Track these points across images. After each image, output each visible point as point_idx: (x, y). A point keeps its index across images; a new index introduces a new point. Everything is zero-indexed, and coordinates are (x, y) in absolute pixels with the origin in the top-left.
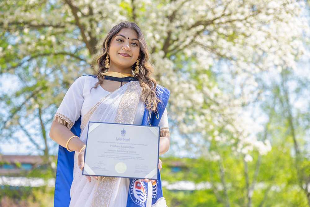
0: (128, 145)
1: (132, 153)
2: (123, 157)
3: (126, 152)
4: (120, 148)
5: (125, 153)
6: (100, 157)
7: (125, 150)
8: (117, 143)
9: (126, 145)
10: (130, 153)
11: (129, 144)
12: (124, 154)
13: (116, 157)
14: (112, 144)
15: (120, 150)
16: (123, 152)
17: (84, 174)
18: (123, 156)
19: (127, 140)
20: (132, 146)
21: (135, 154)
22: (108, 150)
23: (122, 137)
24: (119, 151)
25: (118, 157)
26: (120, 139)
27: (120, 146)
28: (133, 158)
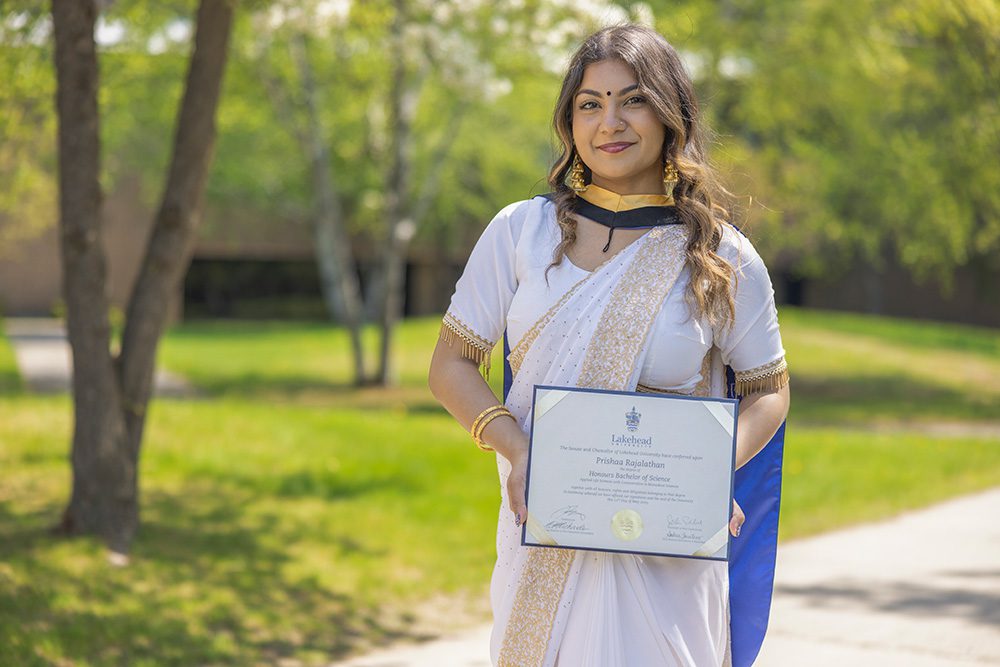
0: (648, 459)
1: (657, 482)
2: (634, 494)
3: (641, 481)
4: (624, 466)
5: (636, 481)
6: (569, 492)
7: (637, 474)
8: (616, 452)
9: (640, 459)
10: (653, 482)
11: (650, 454)
12: (637, 484)
13: (613, 493)
14: (602, 456)
15: (624, 473)
16: (633, 481)
17: (526, 542)
18: (632, 492)
19: (645, 442)
20: (657, 460)
21: (667, 486)
22: (592, 473)
23: (629, 435)
24: (622, 477)
25: (618, 493)
26: (623, 440)
27: (625, 463)
28: (659, 497)
